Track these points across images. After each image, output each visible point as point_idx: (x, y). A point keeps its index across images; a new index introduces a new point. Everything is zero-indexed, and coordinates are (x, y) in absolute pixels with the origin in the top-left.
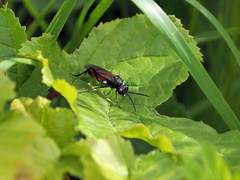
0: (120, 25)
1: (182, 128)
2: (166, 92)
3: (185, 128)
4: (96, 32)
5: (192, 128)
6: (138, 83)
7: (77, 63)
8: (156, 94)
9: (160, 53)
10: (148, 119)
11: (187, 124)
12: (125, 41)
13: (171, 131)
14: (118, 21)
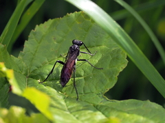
0: (53, 25)
1: (133, 109)
2: (111, 79)
3: (135, 108)
4: (35, 34)
5: (141, 107)
6: (82, 74)
7: (24, 64)
8: (102, 82)
9: (94, 44)
10: (102, 106)
11: (136, 104)
12: (60, 38)
13: (128, 115)
14: (50, 21)
